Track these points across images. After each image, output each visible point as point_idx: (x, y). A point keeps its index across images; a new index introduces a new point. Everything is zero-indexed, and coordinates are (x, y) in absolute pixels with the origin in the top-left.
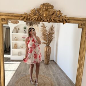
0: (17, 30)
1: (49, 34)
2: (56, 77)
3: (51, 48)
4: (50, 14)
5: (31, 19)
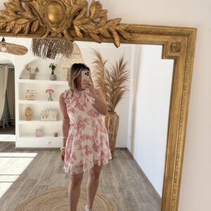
4: (67, 13)
5: (8, 30)
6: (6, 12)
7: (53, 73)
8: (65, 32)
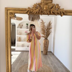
0: (21, 26)
1: (47, 29)
2: (54, 66)
3: (49, 41)
4: (50, 7)
5: (33, 12)
6: (33, 8)
7: (27, 26)
8: (48, 13)
